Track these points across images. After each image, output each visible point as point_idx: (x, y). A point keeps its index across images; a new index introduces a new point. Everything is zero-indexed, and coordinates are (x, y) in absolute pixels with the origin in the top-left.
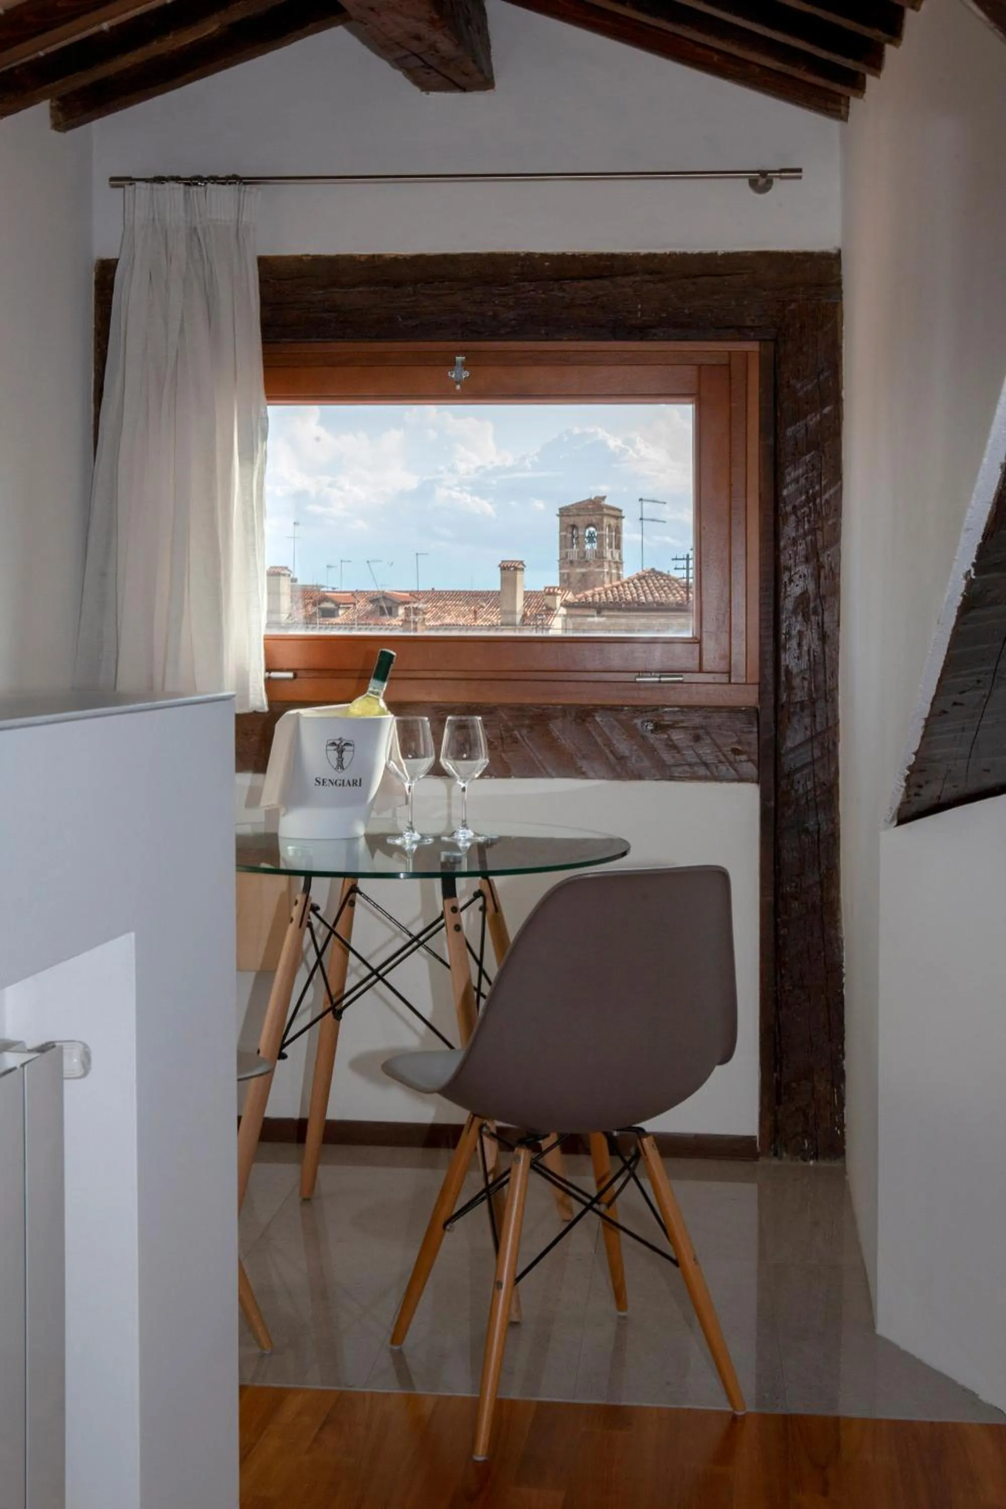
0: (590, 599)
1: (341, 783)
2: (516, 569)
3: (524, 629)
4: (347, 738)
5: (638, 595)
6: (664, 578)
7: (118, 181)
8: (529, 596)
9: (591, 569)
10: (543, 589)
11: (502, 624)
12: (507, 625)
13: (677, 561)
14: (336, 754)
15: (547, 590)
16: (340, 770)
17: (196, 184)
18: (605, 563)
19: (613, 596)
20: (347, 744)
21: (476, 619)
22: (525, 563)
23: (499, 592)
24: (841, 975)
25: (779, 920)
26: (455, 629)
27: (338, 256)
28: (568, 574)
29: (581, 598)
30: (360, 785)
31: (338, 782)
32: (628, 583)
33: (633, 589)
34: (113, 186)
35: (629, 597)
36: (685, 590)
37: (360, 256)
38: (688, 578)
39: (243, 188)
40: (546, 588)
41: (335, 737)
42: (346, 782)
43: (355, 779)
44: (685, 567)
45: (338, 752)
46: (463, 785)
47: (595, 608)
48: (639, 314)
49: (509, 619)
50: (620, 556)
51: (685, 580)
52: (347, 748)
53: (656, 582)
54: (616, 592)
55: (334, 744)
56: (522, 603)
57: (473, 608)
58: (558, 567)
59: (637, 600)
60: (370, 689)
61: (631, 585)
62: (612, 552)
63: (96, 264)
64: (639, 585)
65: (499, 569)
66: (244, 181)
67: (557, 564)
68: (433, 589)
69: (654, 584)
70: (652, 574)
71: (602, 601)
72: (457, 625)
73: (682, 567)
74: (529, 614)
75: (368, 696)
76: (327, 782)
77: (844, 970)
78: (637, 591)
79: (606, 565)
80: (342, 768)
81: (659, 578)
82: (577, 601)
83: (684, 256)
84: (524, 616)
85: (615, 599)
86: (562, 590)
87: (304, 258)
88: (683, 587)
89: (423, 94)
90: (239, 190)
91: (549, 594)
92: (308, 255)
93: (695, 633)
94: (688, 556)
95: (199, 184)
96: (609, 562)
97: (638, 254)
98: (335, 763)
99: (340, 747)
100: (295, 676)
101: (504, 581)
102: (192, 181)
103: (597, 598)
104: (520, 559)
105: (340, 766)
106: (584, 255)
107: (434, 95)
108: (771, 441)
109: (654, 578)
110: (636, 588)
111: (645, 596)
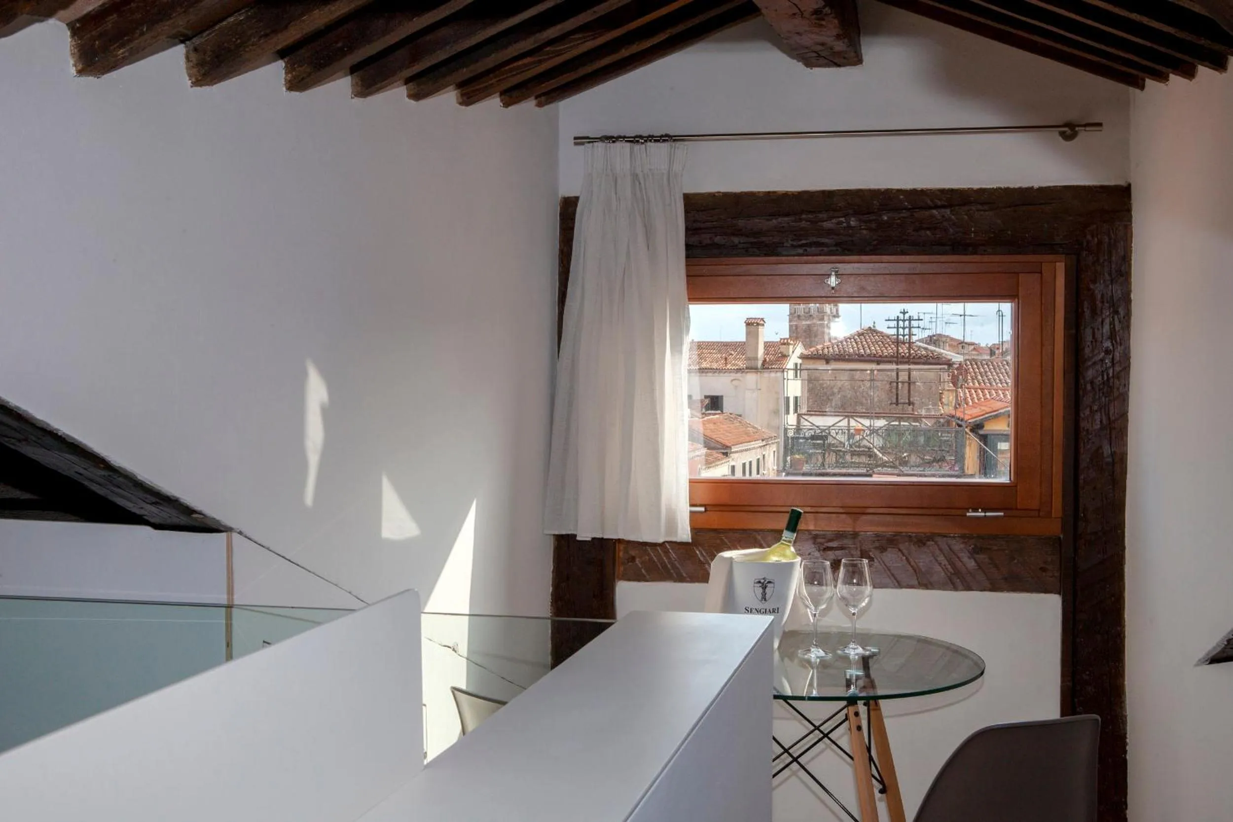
0: (821, 352)
1: (764, 611)
2: (758, 324)
3: (764, 372)
4: (769, 578)
5: (858, 348)
6: (879, 334)
7: (580, 140)
8: (768, 345)
9: (815, 321)
10: (779, 340)
11: (747, 368)
12: (751, 368)
13: (889, 322)
14: (761, 590)
15: (782, 341)
16: (763, 602)
17: (638, 141)
18: (825, 317)
19: (838, 349)
20: (769, 582)
21: (726, 364)
22: (765, 320)
23: (745, 343)
24: (1125, 744)
25: (1076, 700)
26: (710, 372)
27: (742, 192)
28: (796, 326)
29: (814, 351)
30: (778, 612)
31: (762, 611)
32: (850, 339)
33: (854, 343)
34: (576, 144)
35: (851, 350)
36: (895, 344)
37: (759, 192)
38: (898, 335)
39: (673, 144)
40: (781, 339)
41: (760, 577)
42: (768, 610)
43: (774, 607)
44: (896, 326)
45: (763, 588)
46: (853, 612)
47: (824, 359)
48: (973, 235)
49: (752, 364)
50: (837, 311)
51: (895, 337)
52: (769, 585)
53: (872, 337)
54: (841, 346)
55: (759, 582)
56: (763, 351)
57: (724, 355)
58: (788, 321)
59: (857, 352)
60: (784, 538)
61: (853, 340)
62: (831, 308)
63: (561, 200)
64: (859, 340)
65: (745, 324)
66: (674, 138)
67: (788, 317)
68: (693, 340)
69: (871, 339)
70: (869, 332)
71: (830, 354)
72: (711, 369)
73: (893, 326)
74: (768, 360)
75: (782, 544)
76: (754, 610)
77: (1128, 740)
78: (857, 346)
79: (826, 318)
80: (765, 600)
81: (875, 334)
82: (810, 353)
83: (1007, 190)
84: (765, 361)
85: (839, 352)
86: (794, 341)
87: (716, 194)
88: (893, 342)
89: (809, 69)
90: (671, 146)
91: (784, 344)
92: (720, 192)
93: (1012, 479)
94: (898, 317)
95: (641, 141)
96: (829, 316)
97: (972, 189)
98: (760, 596)
99: (764, 584)
100: (706, 510)
101: (748, 334)
102: (635, 140)
103: (826, 351)
104: (761, 317)
105: (764, 598)
106: (931, 190)
107: (817, 70)
108: (1073, 331)
109: (870, 334)
110: (856, 343)
111: (864, 349)
